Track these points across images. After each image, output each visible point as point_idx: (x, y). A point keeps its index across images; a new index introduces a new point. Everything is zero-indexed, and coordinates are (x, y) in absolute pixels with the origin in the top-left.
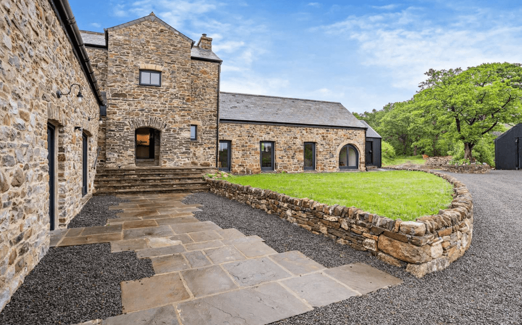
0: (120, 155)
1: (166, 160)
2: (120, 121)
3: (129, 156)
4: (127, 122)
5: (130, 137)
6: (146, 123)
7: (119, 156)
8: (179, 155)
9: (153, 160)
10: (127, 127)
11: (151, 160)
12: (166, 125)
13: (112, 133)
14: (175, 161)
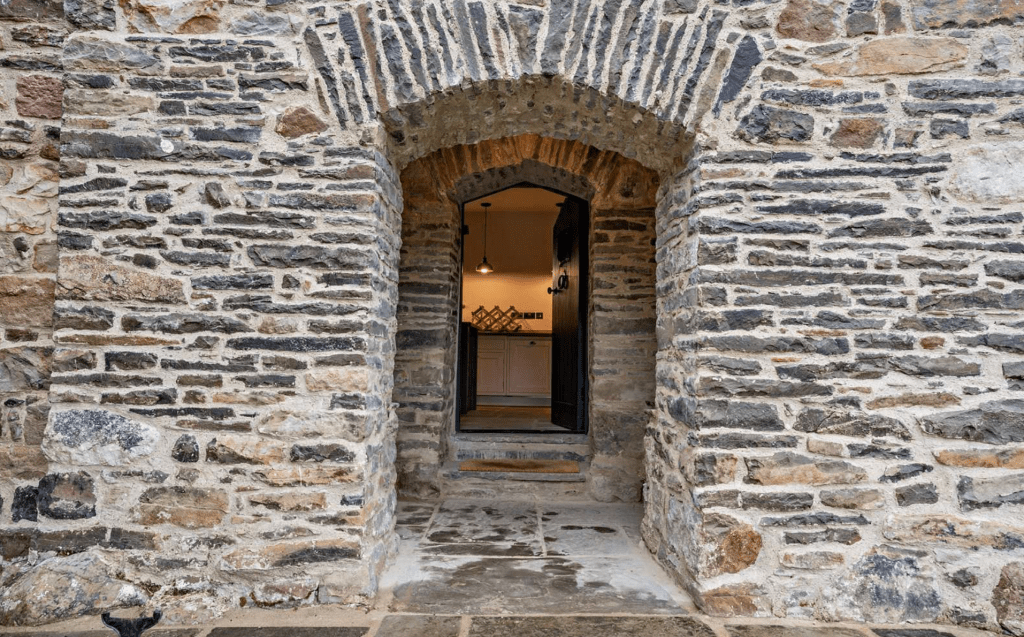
0: (202, 439)
1: (750, 520)
2: (221, 36)
3: (299, 455)
4: (289, 49)
5: (322, 222)
6: (510, 45)
7: (185, 454)
8: (923, 449)
9: (577, 445)
10: (296, 101)
11: (561, 444)
12: (747, 56)
13: (128, 171)
14: (869, 540)
